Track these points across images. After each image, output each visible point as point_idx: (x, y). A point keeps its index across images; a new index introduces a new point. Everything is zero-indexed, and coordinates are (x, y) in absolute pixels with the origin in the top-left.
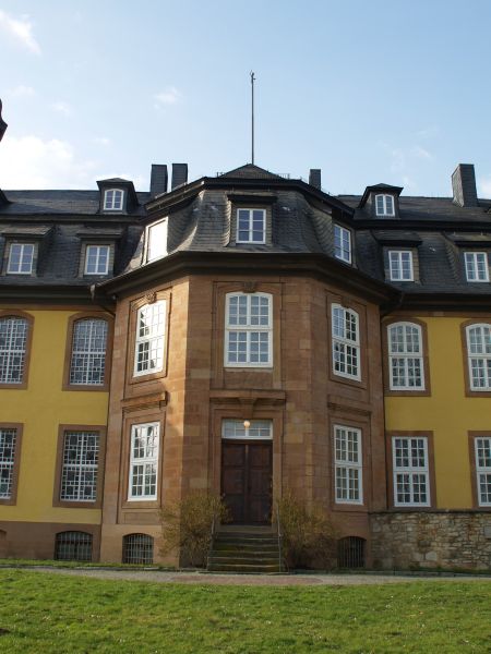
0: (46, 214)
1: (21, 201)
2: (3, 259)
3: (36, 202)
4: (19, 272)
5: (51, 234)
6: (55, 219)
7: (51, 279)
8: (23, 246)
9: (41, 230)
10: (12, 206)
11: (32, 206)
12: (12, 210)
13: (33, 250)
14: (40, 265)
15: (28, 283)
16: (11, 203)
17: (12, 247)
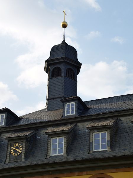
0: (111, 112)
1: (95, 106)
2: (90, 143)
3: (104, 106)
4: (100, 150)
5: (116, 123)
6: (117, 114)
7: (120, 152)
8: (100, 133)
9: (110, 122)
10: (90, 110)
11: (102, 109)
12: (91, 113)
13: (107, 135)
14: (113, 144)
15: (107, 155)
16: (90, 108)
17: (94, 135)
